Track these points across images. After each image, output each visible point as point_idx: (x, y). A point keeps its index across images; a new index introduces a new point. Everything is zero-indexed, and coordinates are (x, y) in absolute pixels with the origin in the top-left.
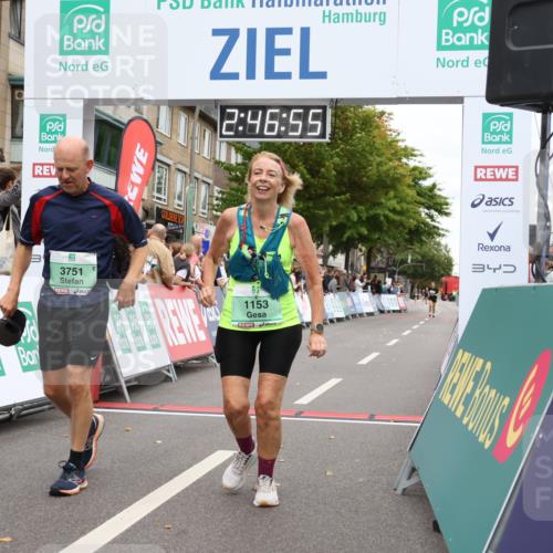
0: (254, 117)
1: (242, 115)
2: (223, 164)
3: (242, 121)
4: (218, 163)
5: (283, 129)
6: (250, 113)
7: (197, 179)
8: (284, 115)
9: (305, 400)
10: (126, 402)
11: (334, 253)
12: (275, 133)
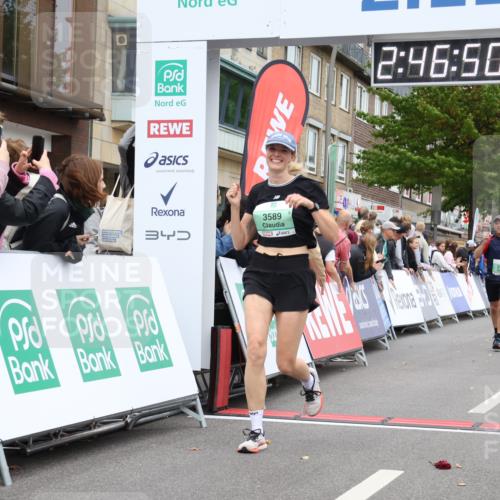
0: (418, 56)
1: (402, 54)
2: (365, 116)
3: (402, 62)
4: (360, 114)
5: (454, 69)
6: (412, 50)
7: (333, 136)
8: (456, 52)
9: (482, 408)
12: (444, 75)
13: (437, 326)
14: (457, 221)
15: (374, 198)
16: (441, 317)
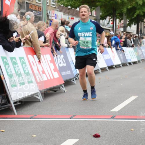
9: (116, 109)
10: (15, 114)
11: (130, 25)
13: (99, 73)
14: (108, 24)
15: (69, 14)
16: (100, 69)
